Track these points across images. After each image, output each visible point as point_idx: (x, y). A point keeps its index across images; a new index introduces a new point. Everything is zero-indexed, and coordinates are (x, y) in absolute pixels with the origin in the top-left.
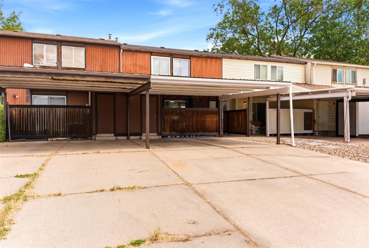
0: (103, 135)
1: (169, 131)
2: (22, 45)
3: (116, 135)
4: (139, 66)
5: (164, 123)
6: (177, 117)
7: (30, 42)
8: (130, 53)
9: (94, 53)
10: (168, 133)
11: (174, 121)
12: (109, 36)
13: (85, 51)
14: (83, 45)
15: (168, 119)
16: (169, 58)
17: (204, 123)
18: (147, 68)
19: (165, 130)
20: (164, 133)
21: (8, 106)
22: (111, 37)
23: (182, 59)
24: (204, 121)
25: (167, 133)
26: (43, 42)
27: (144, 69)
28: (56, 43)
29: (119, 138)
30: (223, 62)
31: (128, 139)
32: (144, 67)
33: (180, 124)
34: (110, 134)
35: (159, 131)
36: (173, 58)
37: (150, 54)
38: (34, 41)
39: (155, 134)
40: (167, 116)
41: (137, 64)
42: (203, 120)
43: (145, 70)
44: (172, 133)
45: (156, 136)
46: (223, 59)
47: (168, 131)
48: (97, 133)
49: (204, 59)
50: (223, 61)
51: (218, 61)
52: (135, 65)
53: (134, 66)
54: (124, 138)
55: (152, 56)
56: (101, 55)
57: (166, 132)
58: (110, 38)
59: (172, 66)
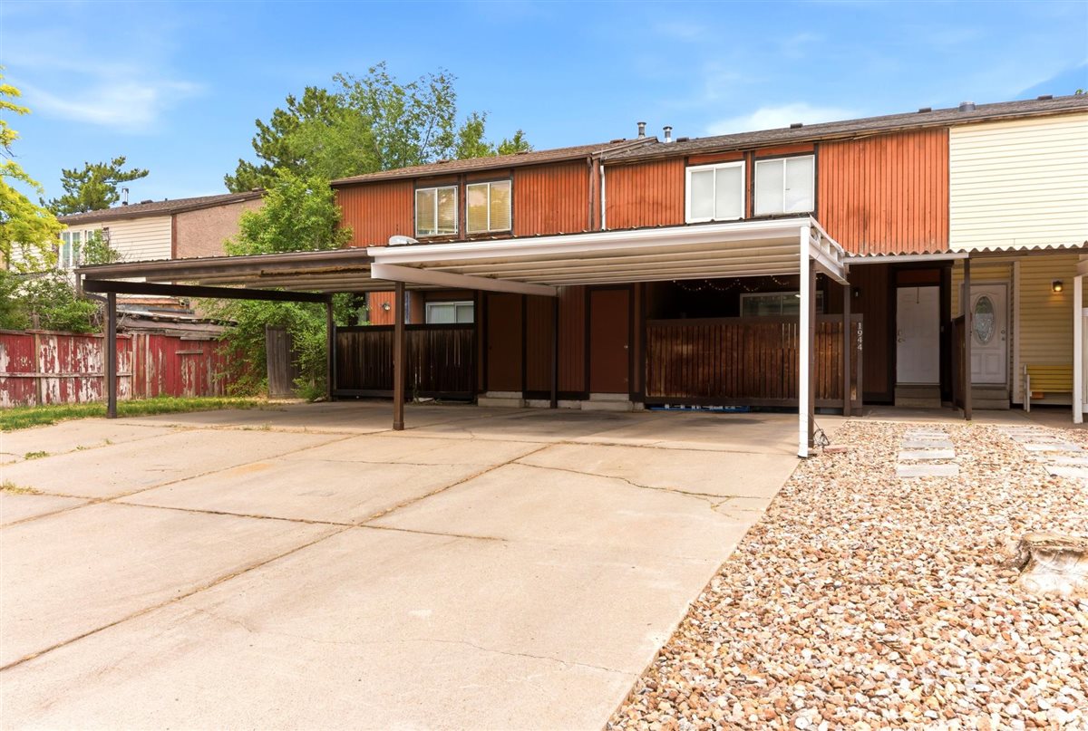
0: (499, 394)
1: (665, 389)
2: (395, 197)
3: (529, 395)
4: (651, 202)
5: (650, 365)
6: (690, 347)
7: (410, 186)
8: (628, 173)
9: (532, 189)
10: (663, 395)
11: (679, 361)
12: (640, 128)
13: (513, 189)
14: (507, 174)
15: (664, 355)
16: (743, 163)
17: (786, 365)
18: (672, 204)
19: (653, 387)
20: (649, 394)
21: (334, 329)
22: (646, 131)
23: (785, 159)
24: (786, 360)
25: (658, 395)
26: (432, 182)
27: (664, 209)
28: (455, 180)
29: (534, 403)
30: (951, 142)
31: (554, 406)
32: (664, 204)
33: (701, 370)
34: (513, 393)
35: (636, 390)
36: (756, 162)
37: (682, 164)
38: (418, 183)
39: (625, 397)
40: (659, 344)
41: (647, 200)
42: (780, 354)
43: (668, 211)
44: (674, 396)
45: (626, 402)
46: (952, 130)
47: (662, 389)
48: (486, 389)
49: (873, 142)
50: (951, 136)
51: (931, 142)
52: (642, 200)
53: (638, 206)
54: (546, 403)
55: (687, 169)
56: (547, 190)
57: (655, 391)
58: (640, 134)
59: (753, 185)
